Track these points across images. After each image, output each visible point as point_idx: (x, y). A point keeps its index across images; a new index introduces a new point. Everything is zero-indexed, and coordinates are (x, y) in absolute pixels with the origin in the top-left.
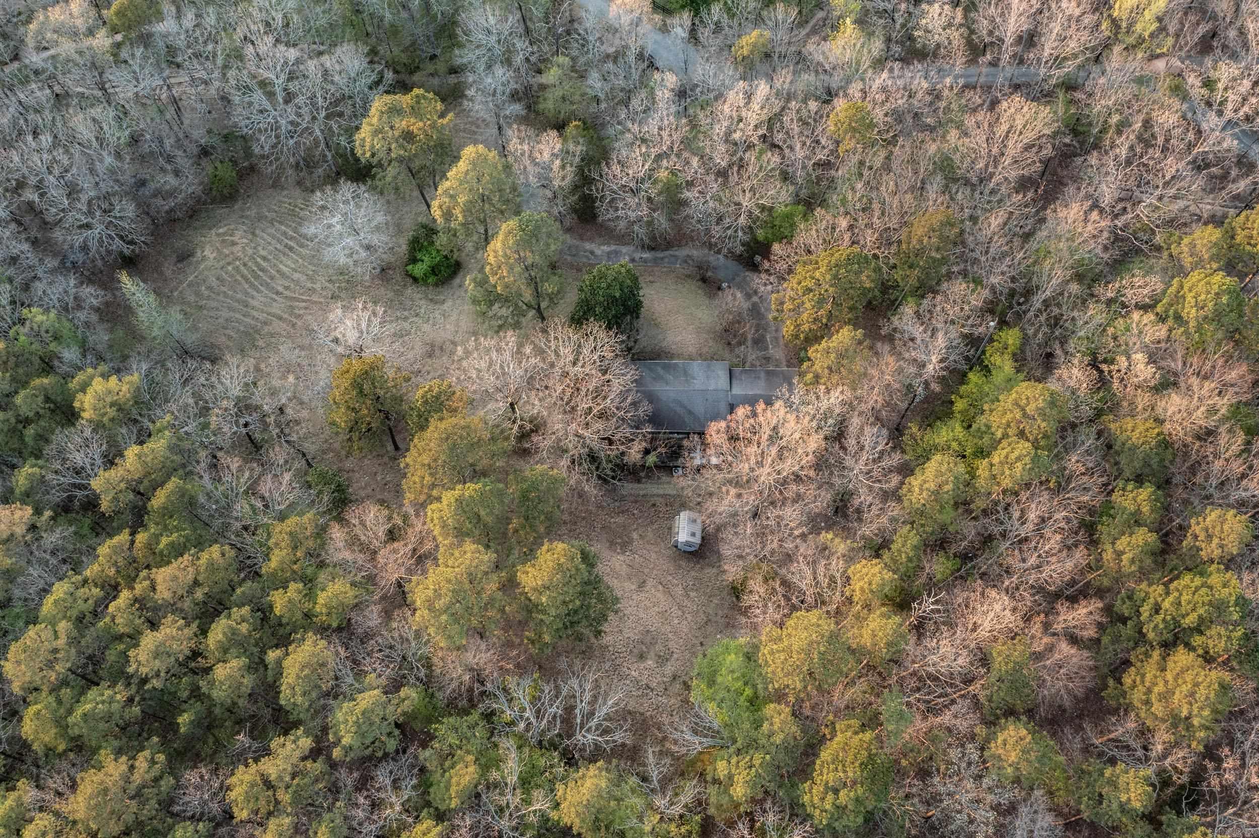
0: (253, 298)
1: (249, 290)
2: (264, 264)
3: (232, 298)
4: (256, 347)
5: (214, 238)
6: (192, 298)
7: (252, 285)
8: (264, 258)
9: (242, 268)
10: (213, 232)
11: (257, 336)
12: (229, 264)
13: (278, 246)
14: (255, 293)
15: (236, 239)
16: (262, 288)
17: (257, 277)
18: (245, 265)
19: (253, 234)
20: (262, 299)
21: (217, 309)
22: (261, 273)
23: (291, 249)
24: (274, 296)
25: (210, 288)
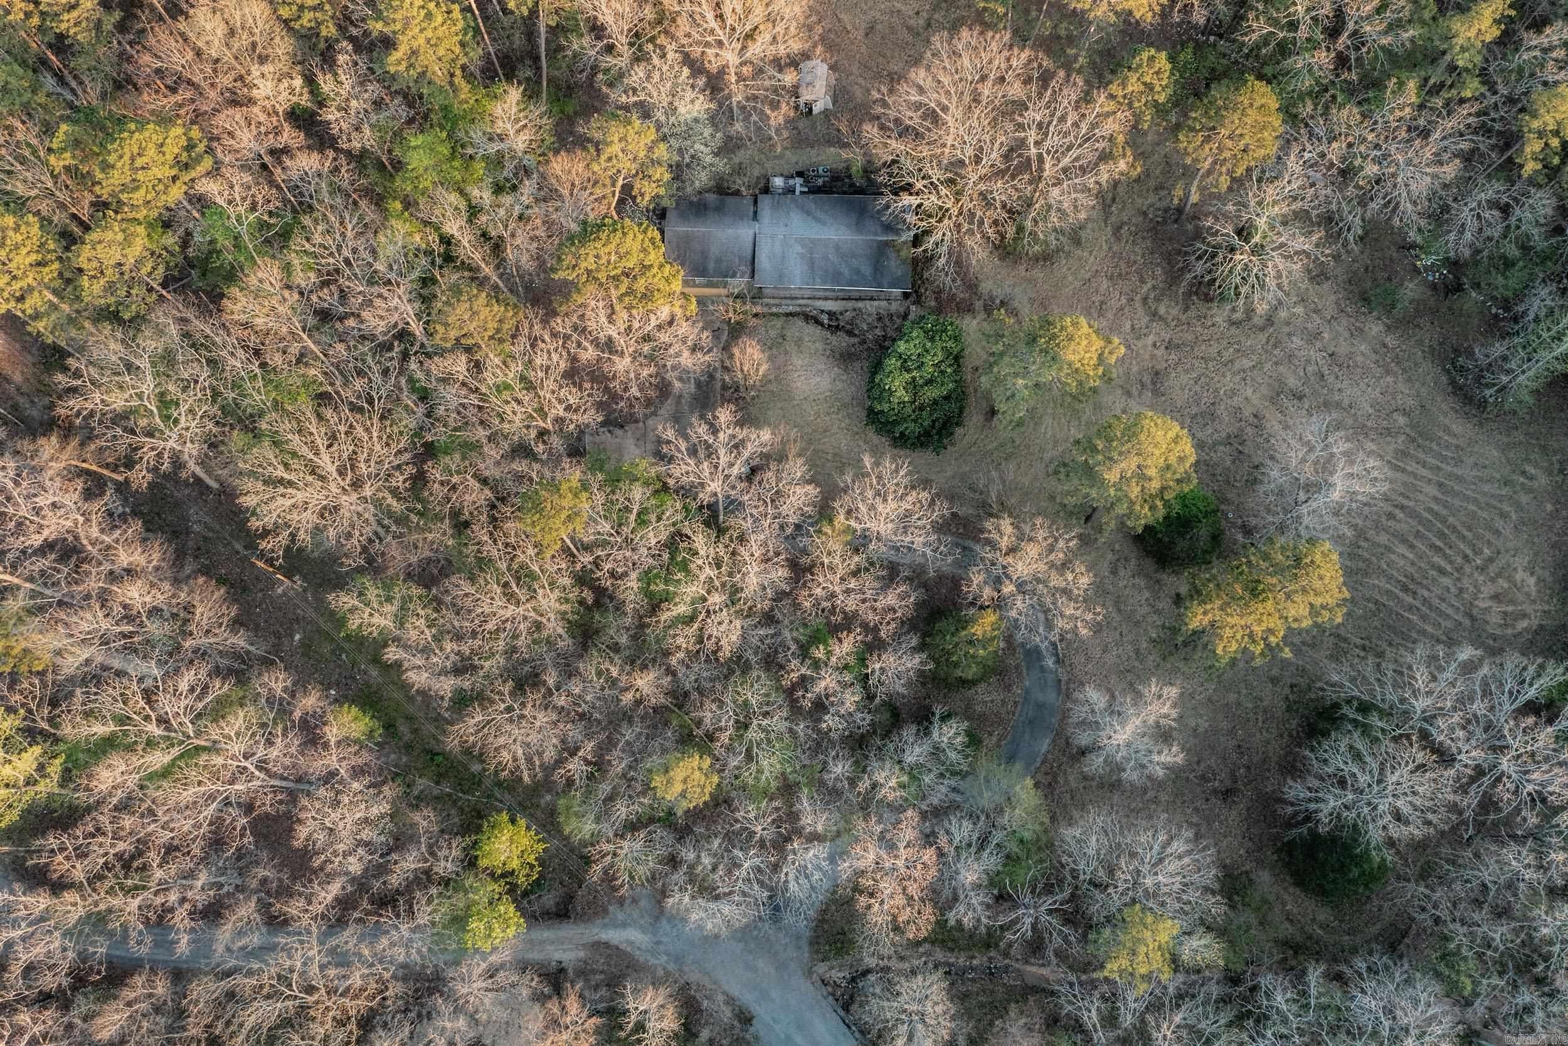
0: (1435, 499)
1: (1444, 512)
2: (1437, 560)
3: (1467, 499)
4: (1405, 413)
5: (1528, 608)
6: (1524, 499)
7: (1444, 521)
8: (1442, 571)
9: (1469, 552)
10: (1535, 622)
11: (1408, 430)
12: (1491, 560)
13: (1426, 593)
14: (1436, 508)
15: (1497, 608)
16: (1426, 515)
17: (1441, 535)
18: (1466, 557)
19: (1473, 619)
20: (1421, 497)
21: (1481, 480)
22: (1439, 543)
23: (1405, 589)
24: (1405, 502)
25: (1503, 515)
